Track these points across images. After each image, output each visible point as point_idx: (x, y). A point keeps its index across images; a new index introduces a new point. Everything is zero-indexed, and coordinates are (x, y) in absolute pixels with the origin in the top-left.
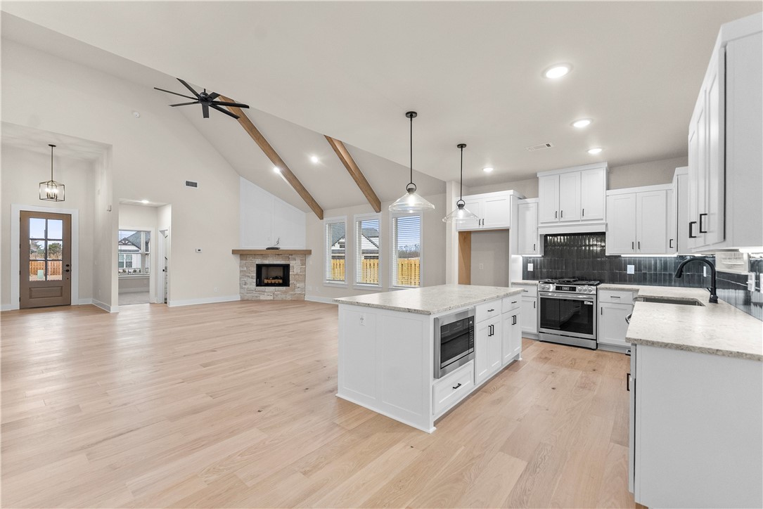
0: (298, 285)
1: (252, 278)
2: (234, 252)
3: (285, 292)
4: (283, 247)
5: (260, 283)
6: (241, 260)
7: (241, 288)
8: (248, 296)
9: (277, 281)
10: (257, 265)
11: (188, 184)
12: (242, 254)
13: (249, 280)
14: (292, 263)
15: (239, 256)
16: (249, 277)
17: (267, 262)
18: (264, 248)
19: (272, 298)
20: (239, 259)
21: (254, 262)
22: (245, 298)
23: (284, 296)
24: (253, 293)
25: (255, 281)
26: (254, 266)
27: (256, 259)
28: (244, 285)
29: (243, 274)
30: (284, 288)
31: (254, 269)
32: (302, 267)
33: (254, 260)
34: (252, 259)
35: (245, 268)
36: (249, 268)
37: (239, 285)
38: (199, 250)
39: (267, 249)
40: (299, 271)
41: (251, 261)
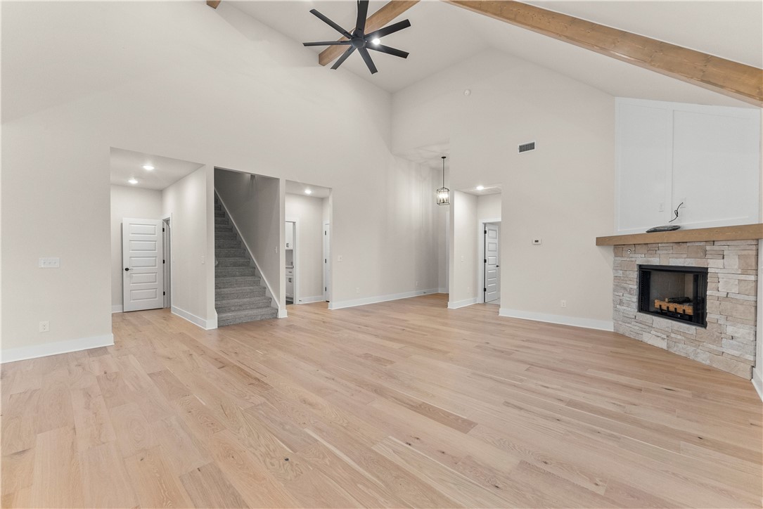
0: (730, 330)
2: (601, 242)
3: (696, 342)
5: (645, 305)
6: (616, 255)
7: (616, 310)
8: (625, 329)
9: (680, 308)
10: (640, 266)
11: (523, 148)
12: (617, 244)
13: (627, 297)
14: (714, 265)
15: (612, 248)
16: (625, 289)
17: (655, 261)
20: (613, 255)
21: (633, 259)
22: (621, 331)
23: (690, 349)
24: (633, 323)
25: (635, 299)
26: (636, 269)
27: (636, 255)
28: (620, 304)
29: (619, 284)
30: (691, 329)
31: (634, 275)
32: (743, 277)
33: (633, 255)
34: (631, 255)
35: (620, 273)
36: (627, 272)
37: (612, 304)
38: (537, 241)
39: (648, 232)
40: (735, 290)
41: (631, 259)
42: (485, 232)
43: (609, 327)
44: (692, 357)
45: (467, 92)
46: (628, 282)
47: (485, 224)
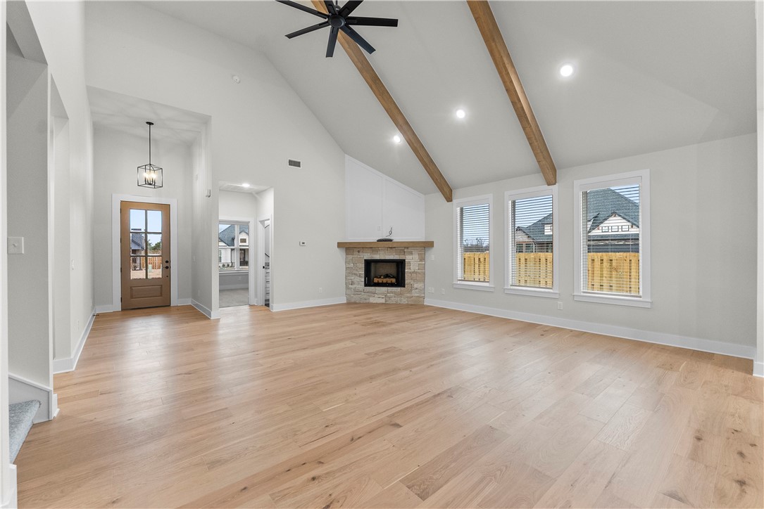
0: (415, 286)
1: (360, 276)
2: (340, 245)
3: (401, 294)
4: (396, 238)
5: (369, 283)
6: (347, 254)
7: (347, 288)
8: (356, 298)
9: (389, 280)
10: (365, 260)
11: (291, 163)
12: (348, 248)
13: (357, 279)
14: (408, 258)
15: (345, 249)
16: (355, 274)
18: (374, 239)
19: (383, 301)
20: (345, 253)
21: (361, 256)
22: (353, 301)
23: (398, 299)
24: (361, 294)
25: (362, 279)
26: (363, 262)
27: (363, 254)
28: (351, 284)
29: (349, 271)
30: (398, 289)
31: (362, 266)
32: (420, 263)
34: (360, 254)
35: (351, 265)
36: (357, 264)
37: (345, 286)
38: (303, 243)
39: (378, 241)
40: (417, 268)
43: (343, 300)
44: (399, 302)
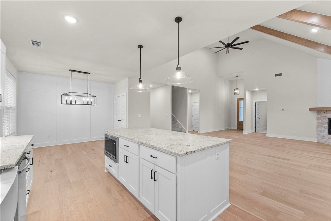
1: (325, 128)
2: (311, 109)
6: (318, 114)
7: (318, 134)
8: (322, 141)
11: (276, 75)
12: (319, 111)
13: (323, 129)
15: (316, 112)
16: (322, 126)
20: (316, 114)
21: (326, 116)
22: (320, 142)
24: (326, 139)
25: (327, 130)
26: (327, 119)
27: (327, 115)
28: (320, 132)
29: (319, 125)
31: (327, 122)
33: (326, 114)
34: (325, 114)
35: (320, 121)
36: (323, 121)
37: (316, 132)
38: (283, 109)
41: (325, 116)
42: (256, 105)
43: (315, 140)
45: (252, 54)
46: (324, 124)
47: (256, 102)
